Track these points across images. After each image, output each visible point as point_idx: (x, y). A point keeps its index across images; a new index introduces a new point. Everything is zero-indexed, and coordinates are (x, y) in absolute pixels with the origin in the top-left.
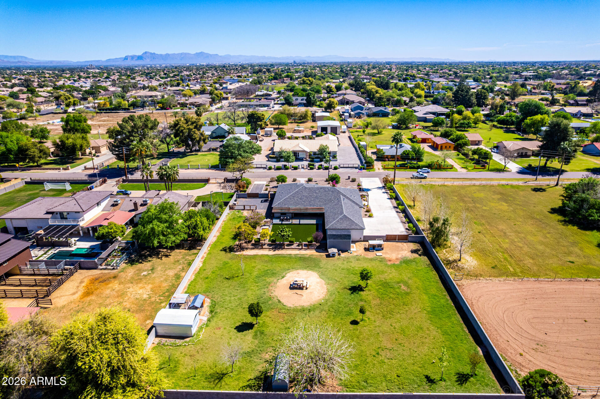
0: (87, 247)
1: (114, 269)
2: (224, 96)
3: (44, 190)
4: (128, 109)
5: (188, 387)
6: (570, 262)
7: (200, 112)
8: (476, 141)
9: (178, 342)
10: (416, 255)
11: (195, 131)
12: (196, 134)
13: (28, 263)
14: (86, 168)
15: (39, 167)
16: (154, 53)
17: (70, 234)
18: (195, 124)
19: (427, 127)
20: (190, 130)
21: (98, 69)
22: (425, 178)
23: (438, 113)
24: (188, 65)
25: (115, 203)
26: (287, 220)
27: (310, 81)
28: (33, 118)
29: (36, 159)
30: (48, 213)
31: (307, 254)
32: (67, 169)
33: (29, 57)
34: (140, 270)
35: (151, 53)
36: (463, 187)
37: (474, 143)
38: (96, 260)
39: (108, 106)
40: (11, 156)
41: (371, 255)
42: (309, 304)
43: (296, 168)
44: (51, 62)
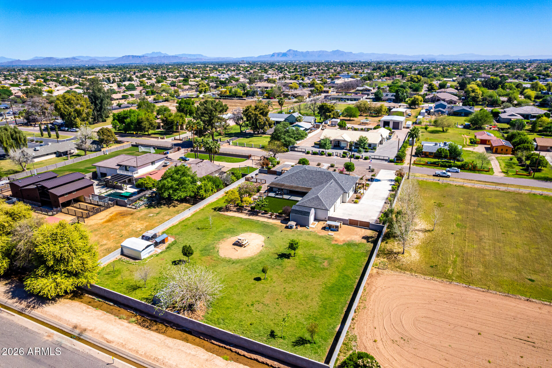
0: (132, 192)
1: (135, 208)
2: (325, 89)
3: (139, 152)
4: (242, 97)
5: (114, 289)
6: (530, 280)
7: (282, 102)
8: (547, 147)
9: (131, 261)
10: (365, 241)
11: (260, 116)
12: (261, 119)
13: (91, 195)
14: (175, 139)
15: (149, 135)
16: (297, 51)
17: (123, 182)
18: (262, 111)
19: (502, 129)
20: (256, 115)
21: (248, 64)
22: (448, 177)
23: (531, 116)
24: (323, 61)
25: (165, 164)
26: (281, 194)
27: (417, 78)
28: (173, 101)
29: (146, 129)
30: (118, 165)
31: (271, 223)
32: (163, 138)
33: (204, 55)
34: (150, 213)
35: (294, 51)
36: (481, 190)
37: (545, 149)
38: (126, 201)
39: (228, 94)
40: (132, 126)
41: (324, 233)
42: (236, 258)
43: (329, 155)
44: (218, 58)
